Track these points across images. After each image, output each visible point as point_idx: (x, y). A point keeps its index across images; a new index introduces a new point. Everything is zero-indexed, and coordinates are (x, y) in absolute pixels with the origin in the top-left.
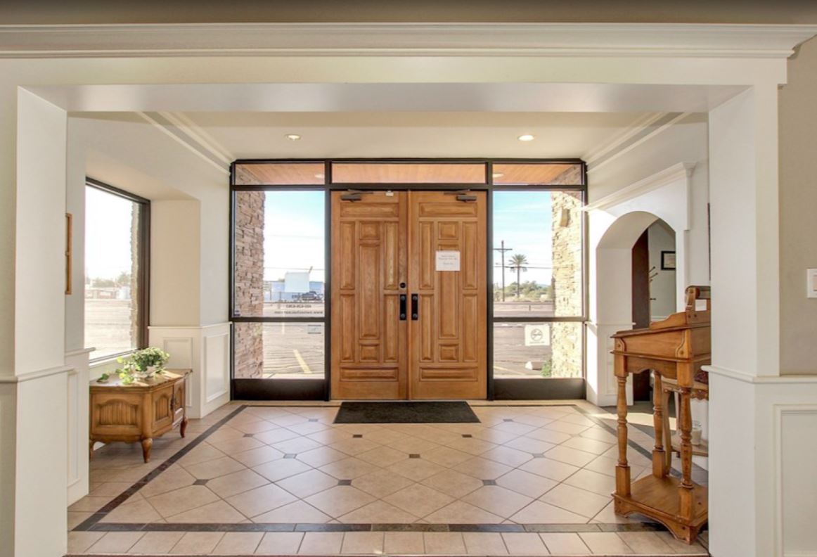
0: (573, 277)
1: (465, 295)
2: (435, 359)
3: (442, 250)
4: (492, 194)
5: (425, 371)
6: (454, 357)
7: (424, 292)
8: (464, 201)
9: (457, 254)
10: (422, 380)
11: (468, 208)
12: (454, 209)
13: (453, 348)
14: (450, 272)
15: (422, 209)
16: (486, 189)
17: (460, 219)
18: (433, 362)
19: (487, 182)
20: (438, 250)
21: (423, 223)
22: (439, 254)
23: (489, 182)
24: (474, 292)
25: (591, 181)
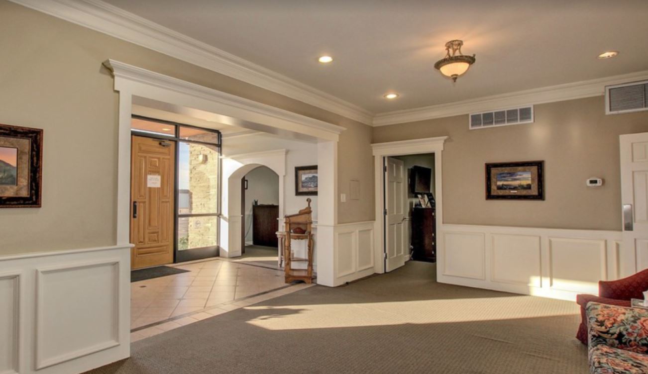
0: (209, 192)
1: (163, 202)
2: (146, 242)
3: (150, 174)
4: (179, 144)
5: (140, 250)
6: (156, 239)
7: (140, 200)
8: (164, 146)
9: (159, 177)
10: (138, 256)
11: (165, 150)
12: (157, 150)
13: (156, 235)
14: (155, 188)
15: (140, 148)
16: (176, 141)
17: (161, 156)
18: (144, 244)
19: (176, 137)
20: (149, 174)
21: (141, 156)
22: (149, 177)
23: (178, 136)
24: (167, 200)
25: (224, 143)
